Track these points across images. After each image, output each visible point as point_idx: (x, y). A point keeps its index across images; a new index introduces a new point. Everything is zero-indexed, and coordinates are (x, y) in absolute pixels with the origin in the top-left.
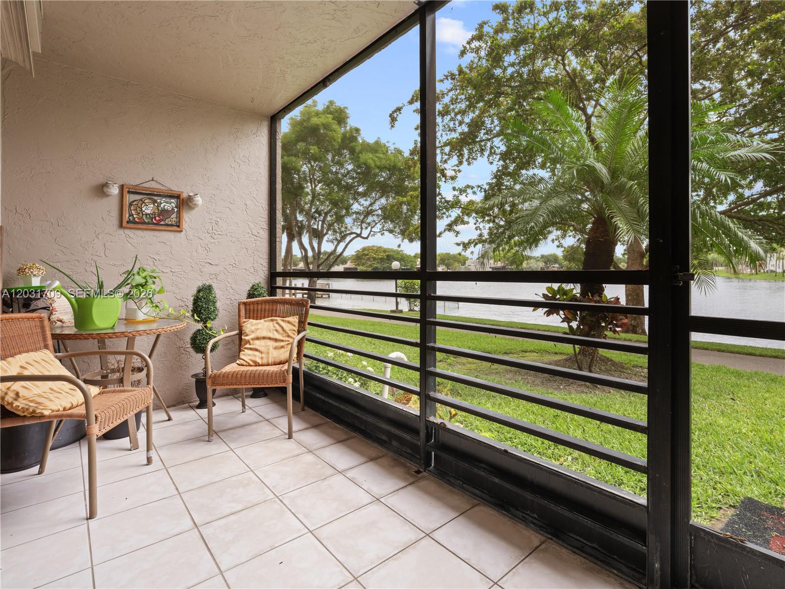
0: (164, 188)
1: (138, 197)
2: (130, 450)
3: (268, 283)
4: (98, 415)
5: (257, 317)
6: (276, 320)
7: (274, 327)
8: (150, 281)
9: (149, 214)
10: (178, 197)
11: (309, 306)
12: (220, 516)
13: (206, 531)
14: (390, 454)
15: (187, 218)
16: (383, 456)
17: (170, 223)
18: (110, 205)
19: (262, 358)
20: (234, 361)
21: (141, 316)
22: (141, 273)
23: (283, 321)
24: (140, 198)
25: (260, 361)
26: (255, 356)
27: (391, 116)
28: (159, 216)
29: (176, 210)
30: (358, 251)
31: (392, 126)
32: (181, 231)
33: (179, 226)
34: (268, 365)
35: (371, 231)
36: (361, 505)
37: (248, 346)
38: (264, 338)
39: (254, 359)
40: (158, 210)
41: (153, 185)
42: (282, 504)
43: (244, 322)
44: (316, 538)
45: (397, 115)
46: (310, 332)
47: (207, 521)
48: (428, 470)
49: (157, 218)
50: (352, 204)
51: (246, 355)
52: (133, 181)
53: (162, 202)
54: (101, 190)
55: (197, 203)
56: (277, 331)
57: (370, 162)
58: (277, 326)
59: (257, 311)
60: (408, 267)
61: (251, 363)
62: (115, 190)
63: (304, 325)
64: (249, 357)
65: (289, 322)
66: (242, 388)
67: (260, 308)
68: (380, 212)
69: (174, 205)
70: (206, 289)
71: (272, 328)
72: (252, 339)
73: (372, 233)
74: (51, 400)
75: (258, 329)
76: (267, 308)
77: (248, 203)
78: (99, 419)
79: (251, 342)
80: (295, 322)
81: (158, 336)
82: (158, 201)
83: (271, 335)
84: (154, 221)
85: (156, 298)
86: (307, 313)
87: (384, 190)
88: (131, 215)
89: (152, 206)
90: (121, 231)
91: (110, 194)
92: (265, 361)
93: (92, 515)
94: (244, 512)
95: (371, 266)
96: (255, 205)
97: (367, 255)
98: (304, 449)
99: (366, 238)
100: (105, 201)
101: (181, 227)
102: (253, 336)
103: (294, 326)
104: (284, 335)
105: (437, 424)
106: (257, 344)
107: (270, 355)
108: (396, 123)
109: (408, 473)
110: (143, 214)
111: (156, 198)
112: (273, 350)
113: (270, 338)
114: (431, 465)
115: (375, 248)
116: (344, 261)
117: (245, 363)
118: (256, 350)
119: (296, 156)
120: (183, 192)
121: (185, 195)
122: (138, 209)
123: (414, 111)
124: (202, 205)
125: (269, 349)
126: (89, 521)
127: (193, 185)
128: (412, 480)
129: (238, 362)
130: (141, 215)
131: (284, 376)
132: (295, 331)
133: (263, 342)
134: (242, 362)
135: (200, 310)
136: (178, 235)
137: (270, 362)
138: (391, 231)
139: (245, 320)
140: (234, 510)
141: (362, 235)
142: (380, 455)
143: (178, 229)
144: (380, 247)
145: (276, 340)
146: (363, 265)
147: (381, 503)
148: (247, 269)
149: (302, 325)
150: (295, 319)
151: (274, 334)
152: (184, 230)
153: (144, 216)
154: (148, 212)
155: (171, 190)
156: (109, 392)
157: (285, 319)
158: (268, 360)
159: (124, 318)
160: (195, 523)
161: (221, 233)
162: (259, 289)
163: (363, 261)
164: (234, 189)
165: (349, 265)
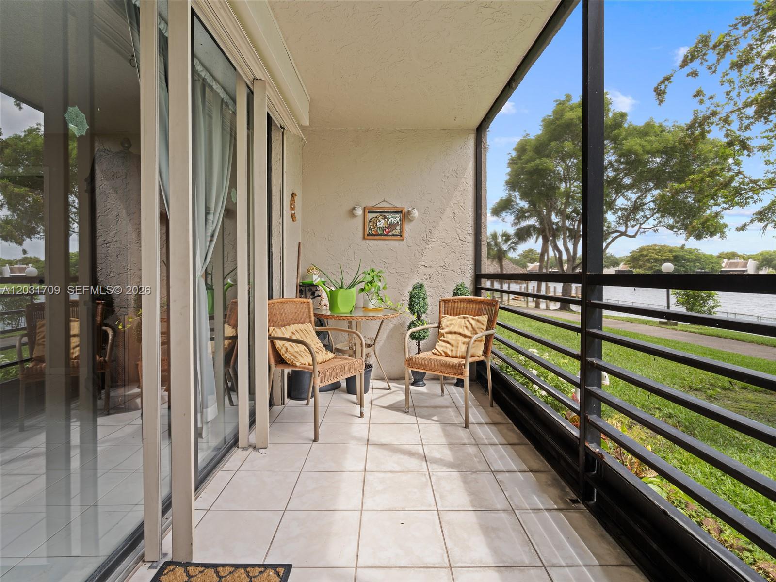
0: (391, 206)
1: (375, 215)
2: (357, 404)
3: (474, 284)
4: (320, 372)
5: (453, 314)
6: (468, 318)
7: (465, 324)
8: (376, 279)
9: (381, 228)
10: (401, 212)
11: (498, 307)
12: (383, 471)
13: (369, 477)
14: (554, 472)
15: (408, 228)
16: (545, 472)
17: (395, 233)
18: (357, 223)
19: (452, 351)
20: (430, 350)
21: (371, 307)
22: (370, 273)
23: (473, 319)
24: (376, 216)
25: (450, 353)
26: (446, 348)
27: (656, 90)
28: (388, 229)
29: (400, 222)
30: (633, 251)
31: (661, 102)
32: (403, 240)
33: (401, 236)
34: (456, 357)
35: (640, 228)
36: (493, 508)
37: (442, 338)
38: (455, 333)
39: (445, 350)
40: (388, 224)
41: (384, 205)
42: (429, 479)
43: (443, 317)
44: (439, 518)
45: (666, 86)
46: (497, 331)
47: (372, 470)
48: (586, 504)
49: (387, 230)
50: (615, 200)
51: (441, 346)
52: (371, 204)
53: (390, 217)
54: (352, 212)
55: (414, 216)
56: (466, 327)
57: (637, 148)
58: (467, 323)
59: (454, 308)
60: (707, 270)
61: (443, 354)
62: (359, 212)
63: (493, 325)
64: (442, 348)
65: (478, 321)
66: (441, 376)
67: (456, 305)
68: (652, 205)
69: (398, 219)
70: (418, 287)
71: (463, 324)
72: (447, 333)
73: (641, 230)
74: (302, 357)
75: (452, 324)
76: (462, 306)
77: (456, 211)
78: (321, 374)
79: (445, 335)
80: (484, 321)
81: (383, 321)
82: (388, 216)
83: (461, 331)
84: (385, 233)
85: (381, 293)
86: (496, 313)
87: (659, 178)
88: (370, 229)
89: (383, 221)
90: (364, 242)
91: (357, 215)
92: (454, 354)
93: (316, 440)
94: (399, 474)
95: (651, 268)
96: (463, 213)
97: (646, 255)
98: (473, 440)
99: (634, 236)
100: (354, 220)
101: (403, 235)
102: (447, 330)
103: (483, 324)
104: (473, 332)
105: (594, 453)
106: (449, 337)
107: (459, 349)
108: (666, 96)
109: (562, 499)
110: (377, 228)
111: (386, 214)
112: (462, 344)
113: (460, 334)
114: (592, 500)
115: (657, 248)
116: (616, 263)
117: (438, 353)
118: (448, 343)
119: (548, 156)
120: (404, 208)
121: (406, 210)
122: (375, 224)
123: (688, 75)
124: (419, 217)
125: (458, 343)
126: (314, 443)
127: (412, 202)
128: (562, 506)
129: (433, 351)
130: (376, 229)
131: (461, 369)
132: (483, 329)
133: (454, 336)
134: (436, 351)
135: (414, 305)
136: (401, 242)
137: (458, 355)
138: (671, 227)
139: (443, 315)
140: (394, 470)
141: (627, 233)
142: (542, 469)
143: (401, 238)
144: (665, 246)
145: (465, 336)
146: (640, 267)
147: (514, 515)
148: (455, 270)
149: (490, 324)
150: (484, 319)
151: (464, 330)
152: (405, 239)
153: (378, 229)
154: (381, 226)
155: (396, 207)
156: (339, 358)
157: (475, 317)
158: (457, 353)
159: (362, 306)
160: (365, 468)
161: (433, 240)
162: (462, 289)
163: (641, 263)
164: (444, 200)
165: (622, 267)
